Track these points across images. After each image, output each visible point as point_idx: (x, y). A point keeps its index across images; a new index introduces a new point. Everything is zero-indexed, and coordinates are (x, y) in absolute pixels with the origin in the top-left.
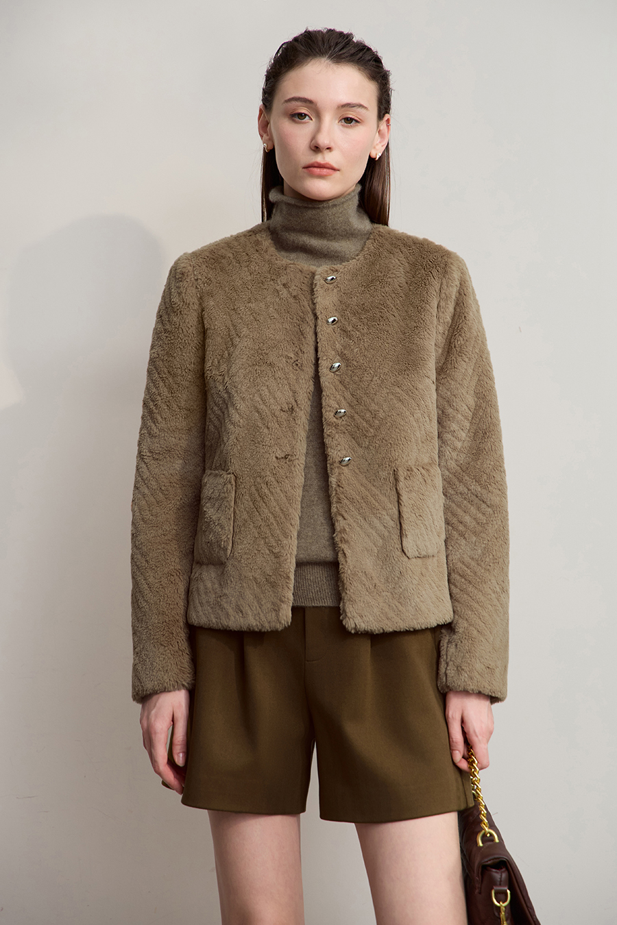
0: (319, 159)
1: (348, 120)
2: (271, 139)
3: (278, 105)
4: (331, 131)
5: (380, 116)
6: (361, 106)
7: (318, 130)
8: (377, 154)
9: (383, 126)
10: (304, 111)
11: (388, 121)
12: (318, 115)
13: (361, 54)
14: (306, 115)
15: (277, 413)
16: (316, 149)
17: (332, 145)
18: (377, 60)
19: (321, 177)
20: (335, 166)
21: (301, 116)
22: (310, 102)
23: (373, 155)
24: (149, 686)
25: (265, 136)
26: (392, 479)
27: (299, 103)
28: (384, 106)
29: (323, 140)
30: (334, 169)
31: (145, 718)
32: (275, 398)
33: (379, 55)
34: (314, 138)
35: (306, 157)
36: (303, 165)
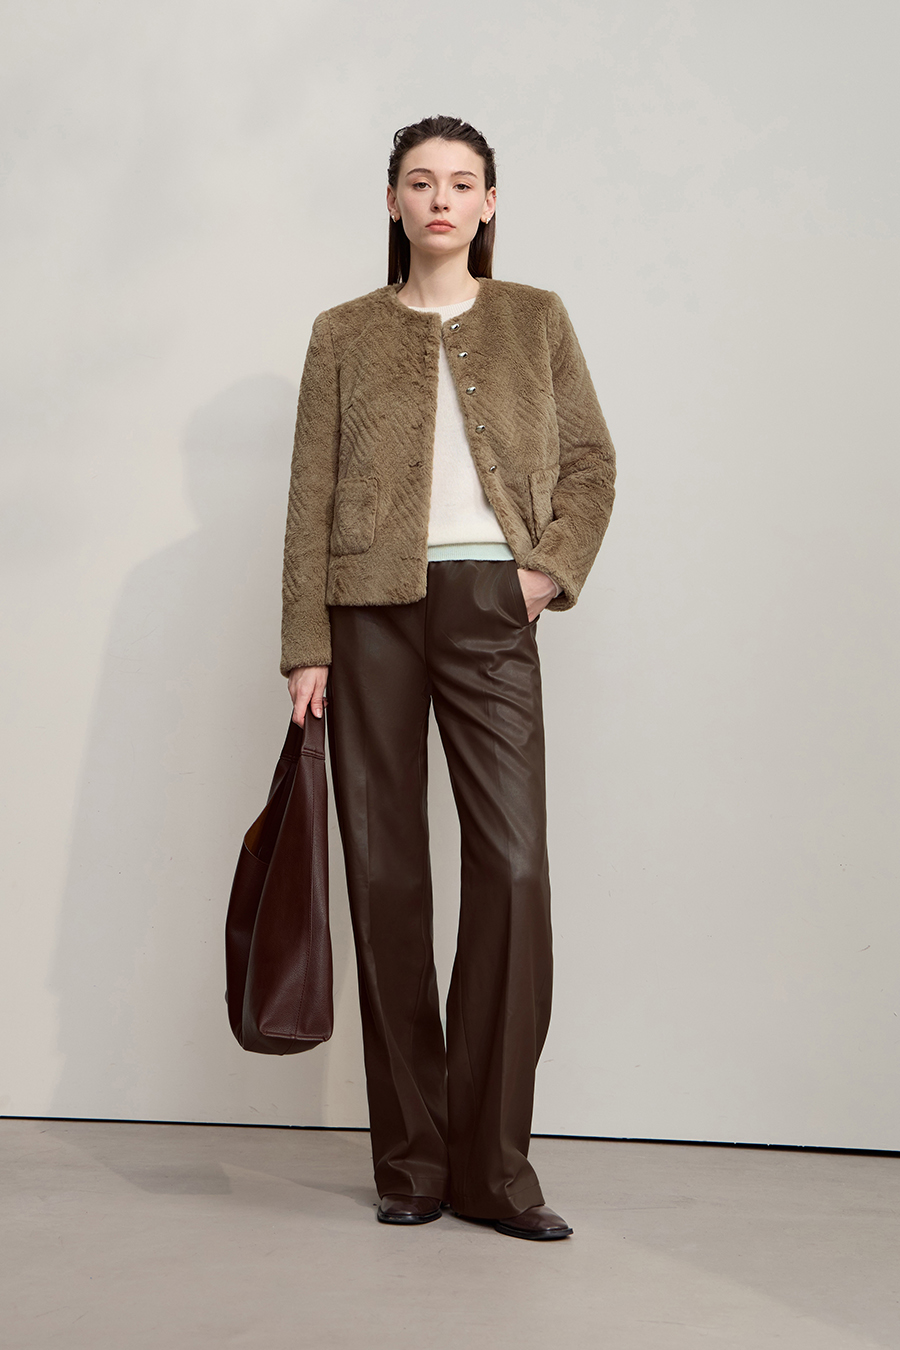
0: (439, 217)
1: (461, 187)
2: (398, 211)
3: (402, 179)
4: (447, 194)
5: (488, 187)
6: (471, 174)
7: (437, 194)
8: (487, 219)
9: (491, 197)
10: (423, 181)
11: (494, 192)
12: (436, 183)
13: (467, 134)
14: (425, 184)
15: (409, 430)
16: (436, 209)
17: (448, 205)
18: (482, 139)
19: (440, 233)
20: (453, 223)
21: (422, 185)
22: (429, 171)
23: (483, 220)
24: (293, 663)
25: (393, 210)
26: (527, 483)
27: (419, 174)
28: (490, 180)
29: (441, 201)
30: (451, 226)
31: (293, 686)
32: (407, 418)
33: (484, 136)
34: (434, 200)
35: (428, 217)
36: (426, 224)
